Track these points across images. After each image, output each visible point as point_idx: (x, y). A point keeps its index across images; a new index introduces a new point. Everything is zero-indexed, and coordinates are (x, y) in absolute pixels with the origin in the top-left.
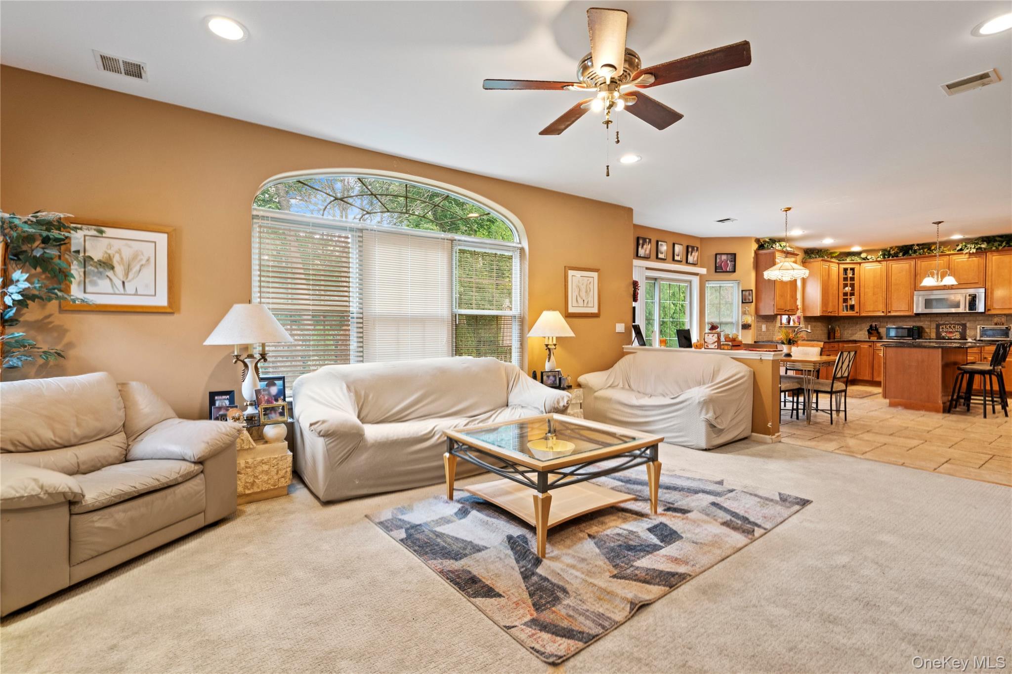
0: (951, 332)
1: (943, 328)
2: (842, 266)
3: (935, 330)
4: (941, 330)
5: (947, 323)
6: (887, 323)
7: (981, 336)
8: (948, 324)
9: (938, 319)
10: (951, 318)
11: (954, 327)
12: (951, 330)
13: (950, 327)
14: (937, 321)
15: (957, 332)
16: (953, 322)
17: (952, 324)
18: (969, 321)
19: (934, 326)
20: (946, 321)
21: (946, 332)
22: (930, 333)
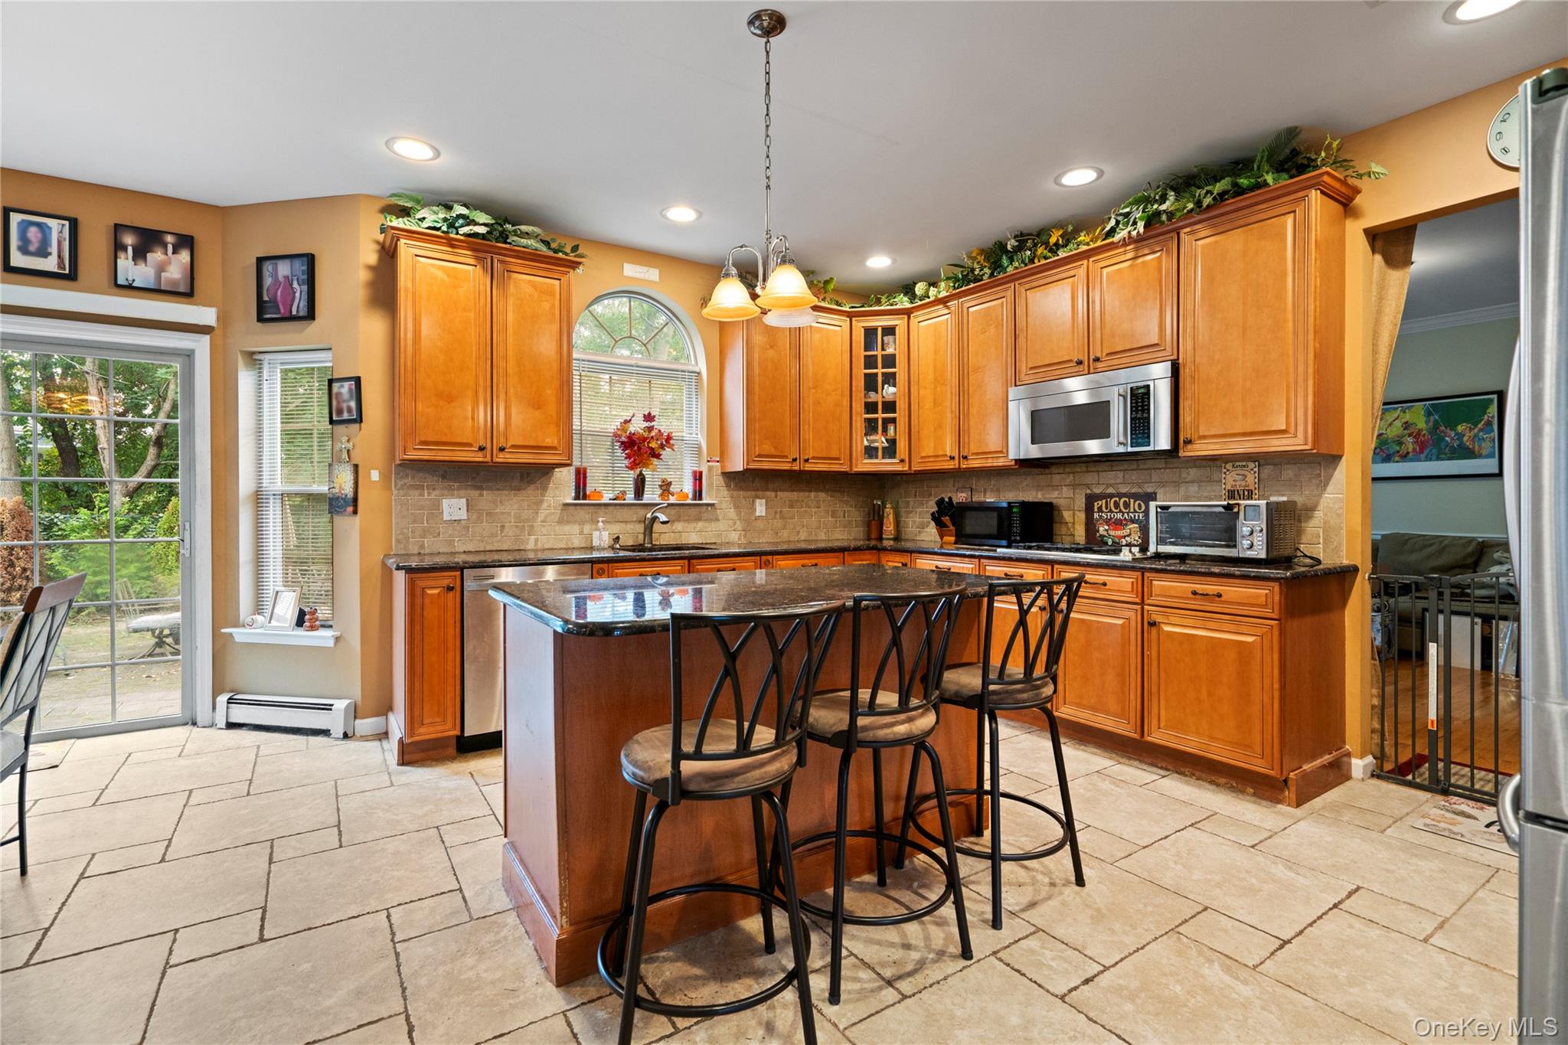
0: (1119, 524)
1: (1100, 509)
2: (860, 325)
3: (1081, 516)
4: (1096, 516)
5: (1110, 490)
6: (985, 491)
7: (1161, 541)
8: (1111, 496)
9: (1090, 478)
10: (1120, 474)
11: (1126, 505)
12: (1119, 516)
13: (1117, 505)
14: (1088, 486)
15: (1133, 521)
16: (1123, 490)
17: (1120, 495)
18: (1163, 484)
19: (1081, 502)
20: (1108, 486)
21: (1108, 522)
22: (1074, 523)
